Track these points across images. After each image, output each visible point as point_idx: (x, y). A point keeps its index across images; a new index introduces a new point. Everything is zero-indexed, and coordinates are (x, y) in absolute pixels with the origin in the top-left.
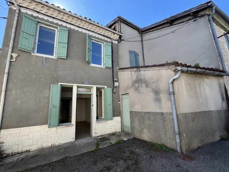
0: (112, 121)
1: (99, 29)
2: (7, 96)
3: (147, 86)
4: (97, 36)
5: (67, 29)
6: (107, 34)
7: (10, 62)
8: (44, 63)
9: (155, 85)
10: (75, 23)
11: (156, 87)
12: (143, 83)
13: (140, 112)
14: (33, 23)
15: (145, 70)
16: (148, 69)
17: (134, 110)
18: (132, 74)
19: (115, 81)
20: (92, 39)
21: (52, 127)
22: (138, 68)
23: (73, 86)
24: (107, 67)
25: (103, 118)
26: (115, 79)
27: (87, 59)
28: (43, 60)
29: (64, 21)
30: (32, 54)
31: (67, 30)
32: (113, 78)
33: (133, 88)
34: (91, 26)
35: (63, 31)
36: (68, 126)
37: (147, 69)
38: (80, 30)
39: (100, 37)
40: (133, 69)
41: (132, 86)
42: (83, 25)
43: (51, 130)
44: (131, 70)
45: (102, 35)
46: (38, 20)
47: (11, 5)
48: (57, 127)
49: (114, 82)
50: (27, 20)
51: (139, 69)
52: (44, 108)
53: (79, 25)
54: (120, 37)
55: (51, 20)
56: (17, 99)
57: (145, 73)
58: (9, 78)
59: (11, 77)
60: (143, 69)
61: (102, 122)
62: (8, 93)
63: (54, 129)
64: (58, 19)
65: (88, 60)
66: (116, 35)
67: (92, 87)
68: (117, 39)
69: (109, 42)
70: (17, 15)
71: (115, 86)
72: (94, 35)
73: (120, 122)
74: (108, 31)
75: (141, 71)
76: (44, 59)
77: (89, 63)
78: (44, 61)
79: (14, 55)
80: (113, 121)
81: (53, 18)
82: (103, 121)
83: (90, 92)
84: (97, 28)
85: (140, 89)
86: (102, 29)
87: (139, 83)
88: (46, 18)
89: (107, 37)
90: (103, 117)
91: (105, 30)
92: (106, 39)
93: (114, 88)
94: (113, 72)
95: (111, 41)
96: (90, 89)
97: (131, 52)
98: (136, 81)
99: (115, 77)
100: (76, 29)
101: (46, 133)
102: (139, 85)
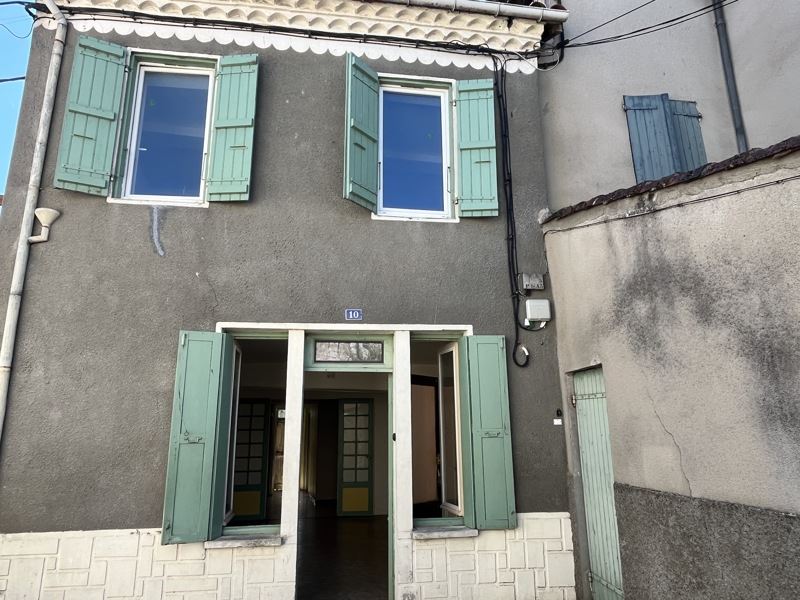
0: (510, 534)
1: (420, 18)
2: (15, 392)
3: (705, 313)
4: (410, 55)
5: (253, 57)
6: (468, 35)
7: (31, 244)
8: (156, 234)
9: (756, 300)
10: (292, 21)
11: (768, 315)
12: (675, 290)
13: (674, 497)
14: (112, 68)
15: (684, 199)
16: (708, 193)
17: (634, 481)
18: (610, 241)
19: (529, 293)
20: (382, 81)
21: (178, 539)
22: (646, 196)
23: (286, 332)
24: (469, 214)
25: (461, 514)
26: (527, 282)
27: (349, 188)
28: (152, 220)
29: (242, 26)
30: (110, 200)
31: (254, 63)
32: (514, 275)
33: (623, 329)
34: (374, 16)
35: (236, 69)
36: (256, 541)
37: (698, 190)
38: (319, 47)
39: (427, 57)
40: (619, 203)
41: (618, 319)
42: (330, 20)
43: (180, 558)
44: (607, 212)
45: (437, 44)
46: (134, 50)
47: (40, 14)
48: (207, 545)
49: (518, 296)
50: (90, 61)
51: (651, 197)
52: (151, 444)
53: (311, 23)
54: (552, 29)
55: (185, 33)
56: (50, 405)
57: (688, 218)
58: (27, 314)
59: (33, 309)
60: (675, 193)
61: (446, 534)
62: (20, 376)
63: (193, 551)
64: (214, 23)
65: (351, 193)
66: (520, 27)
67: (391, 335)
68: (531, 49)
69: (482, 74)
70: (57, 49)
71: (527, 323)
72: (391, 53)
73: (569, 544)
74: (468, 18)
75: (663, 213)
76: (156, 217)
77: (363, 206)
78: (155, 223)
79: (45, 215)
80: (518, 534)
81: (197, 22)
82: (456, 534)
83: (382, 362)
84: (403, 18)
85: (664, 332)
86: (433, 14)
87: (653, 294)
88: (165, 31)
89: (468, 49)
90: (460, 509)
91: (450, 16)
92: (461, 61)
93: (522, 331)
94: (511, 239)
95: (491, 67)
96: (382, 343)
97: (634, 106)
98: (636, 283)
99: (523, 265)
100: (301, 45)
101: (158, 571)
102: (654, 310)
